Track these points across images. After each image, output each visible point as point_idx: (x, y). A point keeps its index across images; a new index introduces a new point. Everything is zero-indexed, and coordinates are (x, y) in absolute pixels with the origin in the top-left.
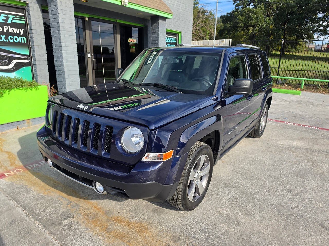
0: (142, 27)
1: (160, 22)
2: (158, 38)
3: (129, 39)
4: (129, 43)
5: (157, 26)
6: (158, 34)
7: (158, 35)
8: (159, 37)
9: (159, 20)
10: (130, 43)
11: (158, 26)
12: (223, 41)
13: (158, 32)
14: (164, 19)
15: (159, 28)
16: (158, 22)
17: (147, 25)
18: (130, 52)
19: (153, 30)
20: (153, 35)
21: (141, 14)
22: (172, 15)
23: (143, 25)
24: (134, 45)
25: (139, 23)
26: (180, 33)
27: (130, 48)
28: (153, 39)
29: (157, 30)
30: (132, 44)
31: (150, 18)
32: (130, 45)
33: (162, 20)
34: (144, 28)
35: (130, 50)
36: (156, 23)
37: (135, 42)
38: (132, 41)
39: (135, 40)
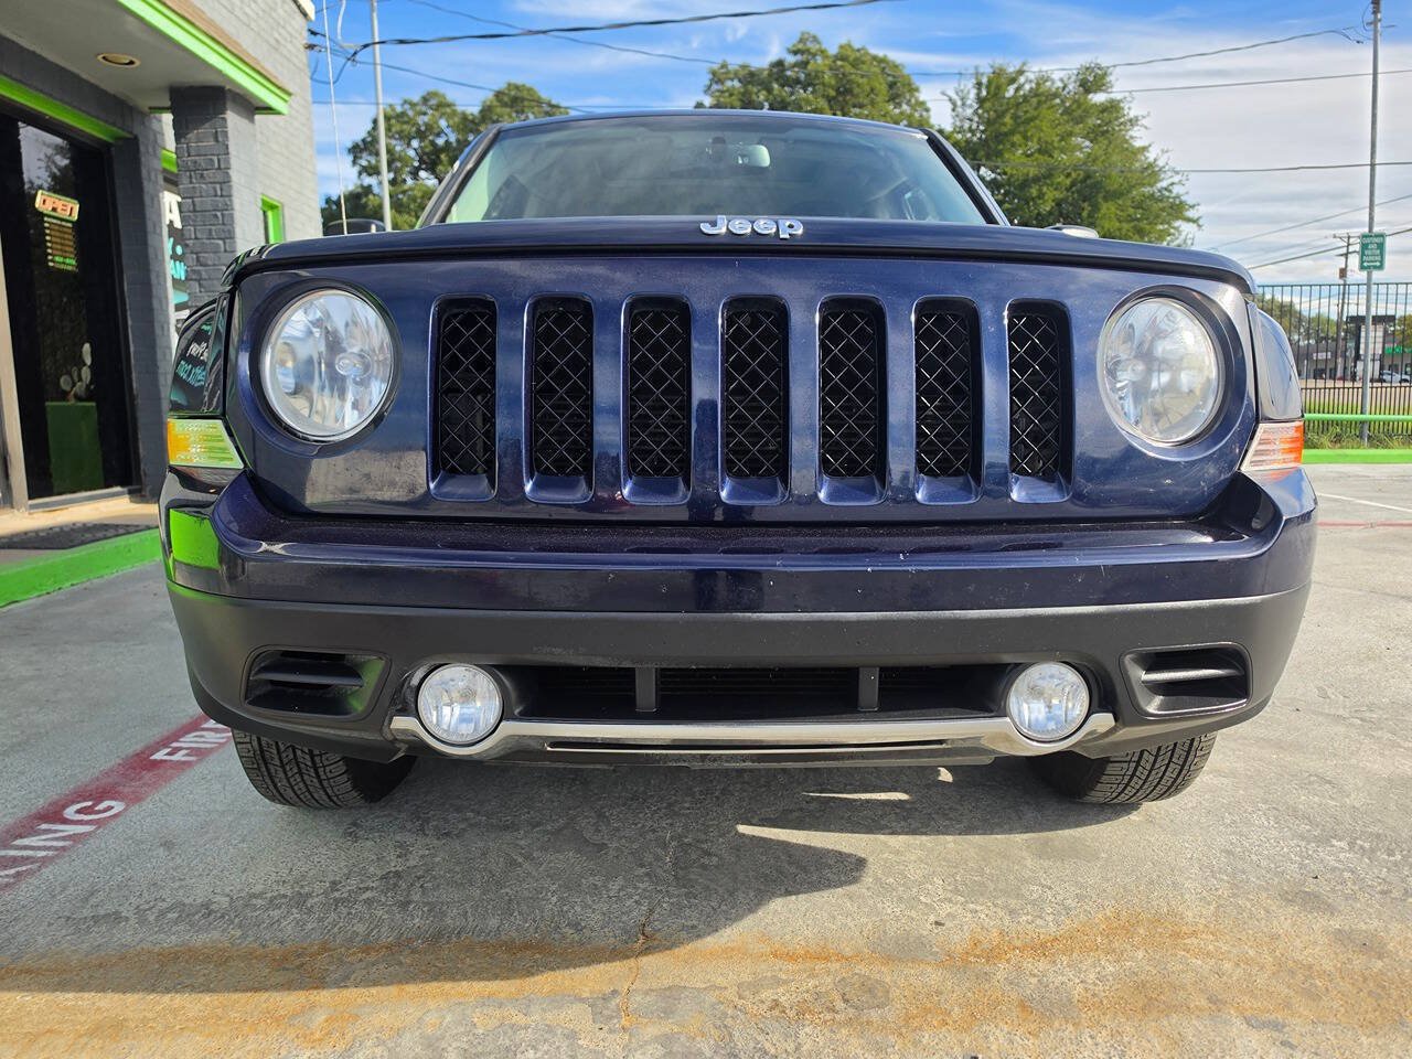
0: (107, 145)
1: (233, 119)
2: (230, 196)
3: (41, 193)
4: (42, 215)
5: (217, 141)
6: (229, 176)
7: (226, 181)
8: (235, 193)
9: (226, 109)
10: (49, 216)
11: (220, 138)
13: (224, 168)
14: (252, 108)
15: (231, 149)
16: (224, 119)
17: (136, 138)
18: (51, 264)
19: (189, 156)
20: (194, 180)
21: (132, 63)
22: (286, 101)
23: (115, 129)
24: (65, 230)
25: (98, 118)
26: (273, 207)
27: (50, 241)
28: (194, 205)
29: (215, 158)
30: (55, 221)
31: (168, 104)
32: (46, 225)
33: (238, 113)
34: (113, 149)
35: (50, 257)
36: (207, 125)
37: (75, 217)
38: (59, 205)
39: (70, 205)
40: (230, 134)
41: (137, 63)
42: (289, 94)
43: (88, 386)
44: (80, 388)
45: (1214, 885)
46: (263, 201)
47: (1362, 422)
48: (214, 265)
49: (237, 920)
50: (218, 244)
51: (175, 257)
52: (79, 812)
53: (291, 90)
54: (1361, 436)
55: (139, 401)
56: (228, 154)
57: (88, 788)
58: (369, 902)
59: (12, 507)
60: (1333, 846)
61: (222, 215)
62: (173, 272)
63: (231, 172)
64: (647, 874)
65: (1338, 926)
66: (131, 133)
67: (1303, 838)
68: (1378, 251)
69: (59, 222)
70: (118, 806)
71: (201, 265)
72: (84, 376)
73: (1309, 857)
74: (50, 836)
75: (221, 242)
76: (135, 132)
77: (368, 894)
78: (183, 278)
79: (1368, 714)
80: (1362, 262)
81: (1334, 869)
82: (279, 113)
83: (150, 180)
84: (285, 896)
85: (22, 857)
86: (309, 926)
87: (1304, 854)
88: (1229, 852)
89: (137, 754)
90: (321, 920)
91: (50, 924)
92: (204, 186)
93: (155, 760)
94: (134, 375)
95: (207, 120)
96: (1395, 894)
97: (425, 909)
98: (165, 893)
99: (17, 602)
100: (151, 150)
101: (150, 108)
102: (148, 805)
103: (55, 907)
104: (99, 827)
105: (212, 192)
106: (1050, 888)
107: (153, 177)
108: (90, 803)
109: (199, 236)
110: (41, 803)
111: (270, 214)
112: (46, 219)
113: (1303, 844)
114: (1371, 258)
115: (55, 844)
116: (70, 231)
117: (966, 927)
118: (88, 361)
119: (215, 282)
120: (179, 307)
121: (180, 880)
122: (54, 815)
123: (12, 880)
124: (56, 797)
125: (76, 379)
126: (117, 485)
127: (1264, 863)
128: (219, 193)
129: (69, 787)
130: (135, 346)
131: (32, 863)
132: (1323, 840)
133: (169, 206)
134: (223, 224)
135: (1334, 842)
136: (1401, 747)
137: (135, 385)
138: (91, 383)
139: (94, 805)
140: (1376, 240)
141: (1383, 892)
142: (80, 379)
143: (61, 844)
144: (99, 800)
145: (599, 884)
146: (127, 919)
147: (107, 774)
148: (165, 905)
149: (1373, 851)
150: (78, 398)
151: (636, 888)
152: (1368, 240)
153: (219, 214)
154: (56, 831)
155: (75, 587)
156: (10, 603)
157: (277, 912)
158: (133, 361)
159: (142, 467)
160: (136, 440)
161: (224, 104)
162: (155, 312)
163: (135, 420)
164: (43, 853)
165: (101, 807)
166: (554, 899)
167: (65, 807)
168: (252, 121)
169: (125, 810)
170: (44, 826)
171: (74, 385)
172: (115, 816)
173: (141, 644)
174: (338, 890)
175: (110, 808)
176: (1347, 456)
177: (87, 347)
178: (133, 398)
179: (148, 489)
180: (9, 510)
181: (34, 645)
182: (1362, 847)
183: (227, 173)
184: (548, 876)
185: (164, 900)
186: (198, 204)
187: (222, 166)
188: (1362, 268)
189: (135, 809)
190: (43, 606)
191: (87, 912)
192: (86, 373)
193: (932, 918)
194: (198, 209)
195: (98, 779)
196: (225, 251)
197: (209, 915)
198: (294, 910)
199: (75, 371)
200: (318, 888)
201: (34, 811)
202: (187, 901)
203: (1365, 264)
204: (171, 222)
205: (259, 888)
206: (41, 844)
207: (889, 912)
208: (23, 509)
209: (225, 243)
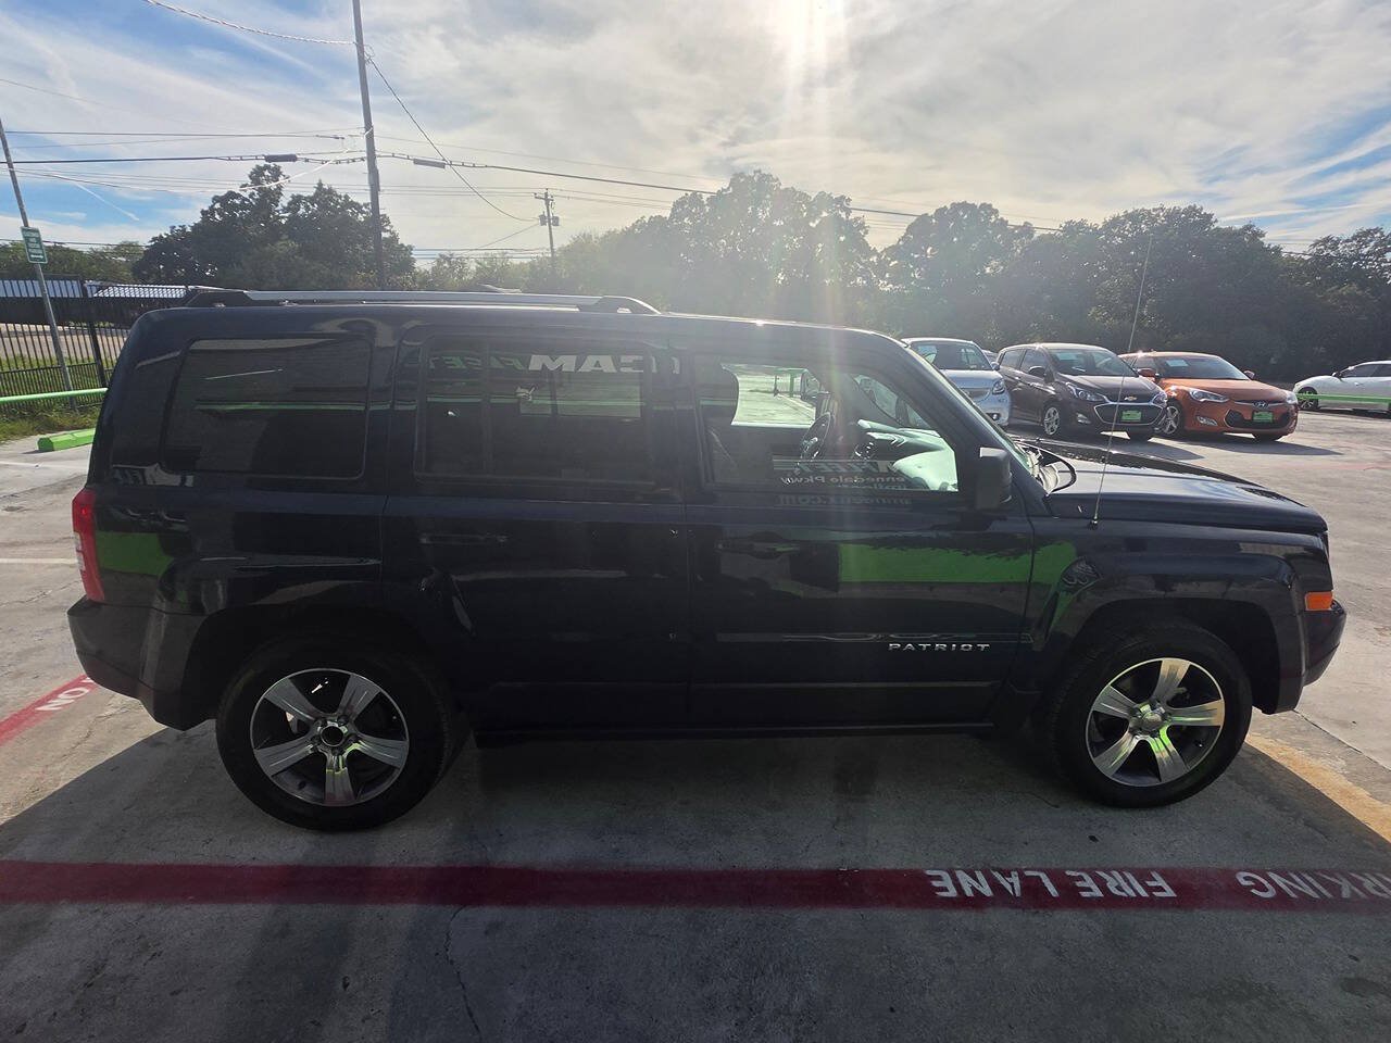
52: (1265, 890)
57: (1241, 901)
70: (1241, 878)
74: (1294, 886)
85: (1320, 884)
89: (1179, 907)
93: (1177, 892)
102: (1225, 864)
104: (1265, 871)
108: (1253, 891)
110: (1279, 915)
115: (1298, 880)
122: (1281, 899)
123: (1337, 875)
124: (1268, 910)
131: (1318, 876)
139: (1252, 887)
143: (1294, 877)
144: (1247, 888)
147: (1217, 907)
154: (1291, 888)
164: (1309, 878)
165: (1251, 883)
167: (1269, 900)
169: (1240, 871)
170: (1294, 895)
172: (1248, 871)
175: (1246, 878)
189: (1234, 867)
201: (1290, 911)
206: (1306, 886)
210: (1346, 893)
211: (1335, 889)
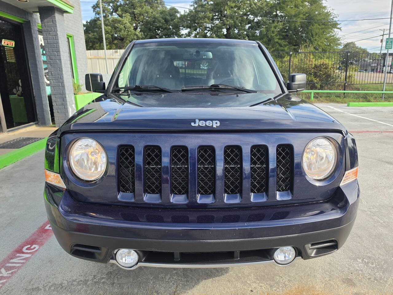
0: (21, 24)
1: (57, 16)
2: (58, 39)
3: (3, 40)
6: (57, 34)
9: (55, 13)
10: (6, 47)
11: (54, 22)
12: (116, 52)
13: (56, 31)
14: (62, 12)
15: (58, 25)
16: (55, 16)
17: (29, 21)
18: (8, 61)
19: (45, 27)
20: (47, 35)
21: (27, 1)
22: (72, 9)
23: (23, 19)
24: (11, 50)
25: (18, 16)
26: (70, 36)
27: (7, 54)
28: (48, 42)
29: (53, 28)
30: (8, 48)
31: (38, 11)
32: (6, 49)
33: (59, 14)
34: (23, 24)
35: (7, 59)
36: (50, 18)
37: (14, 46)
38: (9, 43)
39: (12, 43)
40: (57, 21)
41: (28, 1)
42: (73, 7)
43: (21, 92)
44: (19, 93)
45: (325, 276)
46: (67, 35)
47: (383, 94)
48: (54, 60)
49: (69, 290)
50: (55, 54)
51: (43, 54)
52: (27, 249)
53: (74, 6)
54: (382, 97)
55: (36, 98)
56: (57, 27)
57: (29, 240)
58: (103, 283)
59: (3, 132)
60: (358, 261)
61: (56, 45)
62: (43, 59)
63: (57, 32)
64: (176, 273)
65: (356, 292)
66: (28, 20)
67: (350, 258)
68: (391, 43)
69: (9, 48)
70: (37, 247)
71: (51, 60)
72: (20, 90)
73: (351, 266)
74: (20, 258)
75: (56, 53)
76: (29, 19)
77: (103, 280)
78: (46, 60)
79: (372, 210)
80: (386, 46)
81: (357, 270)
82: (70, 13)
83: (34, 33)
84: (82, 281)
85: (13, 266)
86: (88, 292)
87: (350, 264)
88: (330, 264)
89: (41, 227)
90: (91, 290)
91: (21, 291)
92: (50, 36)
93: (46, 229)
94: (34, 91)
95: (50, 16)
96: (372, 279)
97: (118, 286)
98: (50, 280)
99: (6, 166)
100: (34, 25)
101: (33, 12)
102: (45, 246)
103: (22, 285)
104: (32, 255)
105: (53, 38)
106: (282, 277)
107: (35, 33)
108: (29, 246)
109: (50, 51)
110: (17, 246)
111: (70, 39)
112: (5, 47)
113: (350, 260)
114: (389, 46)
116: (13, 50)
117: (259, 292)
118: (21, 85)
119: (55, 64)
120: (45, 69)
121: (54, 275)
122: (20, 251)
123: (11, 275)
124: (20, 244)
125: (18, 90)
126: (31, 122)
127: (339, 268)
128: (55, 38)
129: (23, 240)
130: (34, 82)
131: (16, 269)
132: (355, 259)
133: (41, 40)
134: (56, 48)
135: (358, 260)
136: (380, 222)
137: (34, 93)
138: (22, 91)
140: (390, 40)
141: (369, 279)
142: (19, 90)
143: (22, 261)
144: (32, 245)
145: (163, 276)
146: (41, 290)
147: (33, 234)
148: (50, 284)
149: (368, 263)
150: (19, 95)
151: (173, 278)
152: (388, 40)
153: (55, 45)
155: (22, 160)
156: (4, 167)
157: (80, 287)
158: (33, 87)
159: (38, 116)
160: (36, 109)
161: (55, 12)
162: (39, 72)
163: (35, 103)
164: (18, 265)
165: (32, 247)
166: (152, 282)
167: (23, 247)
168: (63, 15)
169: (39, 248)
170: (18, 255)
171: (17, 92)
172: (36, 251)
173: (41, 183)
174: (95, 279)
175: (35, 248)
176: (377, 104)
177: (20, 81)
178: (34, 97)
179: (40, 122)
180: (2, 133)
181: (11, 183)
182: (365, 262)
183: (57, 33)
184: (150, 274)
185: (50, 283)
186: (49, 42)
187: (55, 30)
188: (386, 48)
189: (41, 248)
190: (13, 168)
191: (30, 287)
192: (20, 88)
193: (250, 289)
194: (49, 43)
195: (31, 236)
196: (58, 55)
197: (62, 288)
198: (84, 286)
199: (17, 87)
200: (91, 278)
201: (15, 249)
202: (56, 283)
203: (387, 47)
204: (41, 44)
205: (74, 278)
206: (17, 261)
207: (239, 287)
208: (6, 132)
209: (57, 53)
210: (3, 270)
211: (7, 269)
